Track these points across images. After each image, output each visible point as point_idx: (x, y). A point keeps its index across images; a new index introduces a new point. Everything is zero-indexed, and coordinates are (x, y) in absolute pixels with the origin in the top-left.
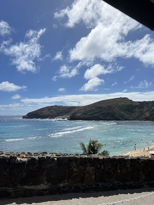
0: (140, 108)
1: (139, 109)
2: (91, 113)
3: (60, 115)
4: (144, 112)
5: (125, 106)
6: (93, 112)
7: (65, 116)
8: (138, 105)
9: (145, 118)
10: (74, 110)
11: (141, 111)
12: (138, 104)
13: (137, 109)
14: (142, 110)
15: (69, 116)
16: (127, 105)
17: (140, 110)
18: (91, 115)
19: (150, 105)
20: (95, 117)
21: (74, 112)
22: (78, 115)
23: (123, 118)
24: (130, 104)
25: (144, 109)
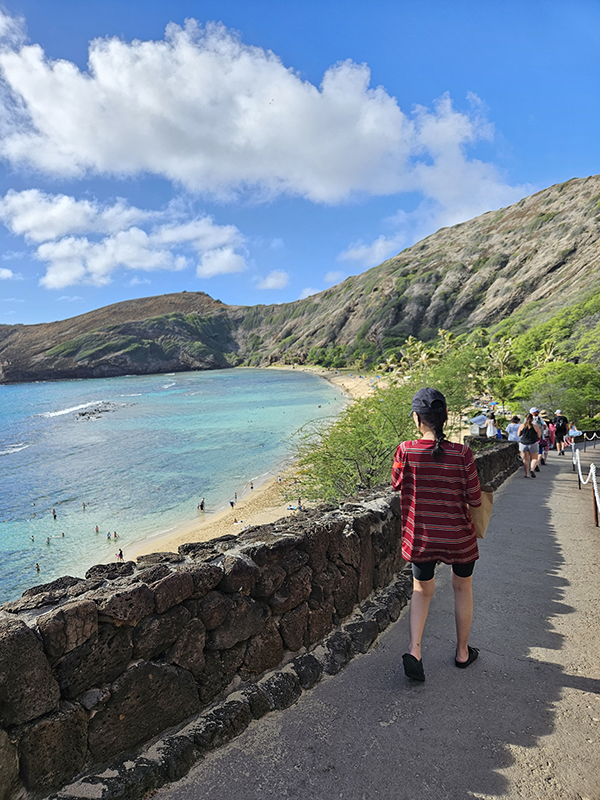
0: (249, 327)
1: (245, 329)
2: (91, 352)
4: (260, 340)
5: (204, 320)
6: (98, 346)
8: (243, 318)
9: (266, 358)
10: (7, 341)
11: (253, 335)
12: (240, 314)
13: (240, 331)
14: (255, 331)
16: (210, 319)
17: (251, 333)
18: (92, 357)
19: (275, 317)
20: (106, 363)
21: (12, 350)
22: (37, 360)
23: (201, 361)
24: (217, 314)
25: (259, 331)
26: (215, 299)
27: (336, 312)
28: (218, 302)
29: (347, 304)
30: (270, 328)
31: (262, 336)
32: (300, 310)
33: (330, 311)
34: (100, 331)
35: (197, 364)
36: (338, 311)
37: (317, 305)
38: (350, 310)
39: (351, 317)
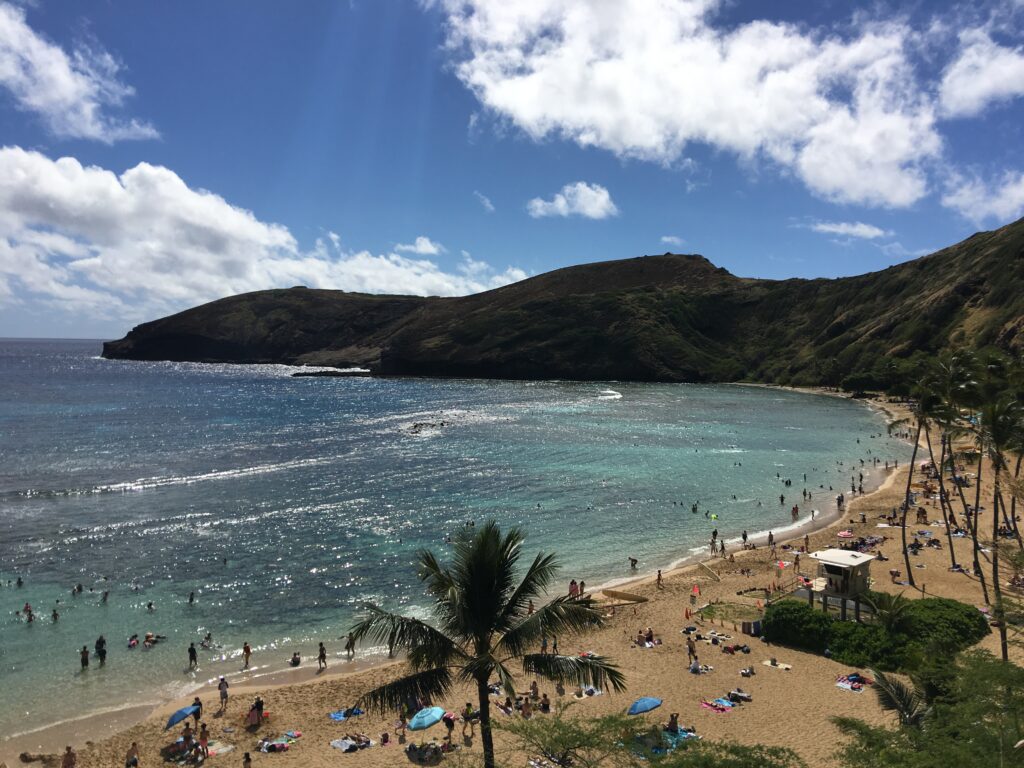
0: (769, 317)
1: (761, 319)
2: (506, 338)
3: (327, 345)
6: (515, 331)
7: (353, 348)
8: (760, 301)
10: (406, 319)
11: (774, 330)
12: (757, 293)
13: (753, 320)
14: (778, 325)
15: (376, 352)
16: (701, 300)
17: (771, 327)
18: (505, 346)
19: (820, 301)
20: (523, 357)
21: (408, 330)
22: (430, 345)
23: (674, 368)
24: (715, 290)
25: (787, 324)
26: (718, 266)
27: (936, 294)
28: (723, 271)
29: (960, 280)
30: (807, 318)
31: (792, 331)
32: (868, 290)
33: (926, 293)
34: (523, 308)
35: (666, 371)
36: (942, 292)
37: (904, 284)
38: (967, 291)
39: (968, 303)
